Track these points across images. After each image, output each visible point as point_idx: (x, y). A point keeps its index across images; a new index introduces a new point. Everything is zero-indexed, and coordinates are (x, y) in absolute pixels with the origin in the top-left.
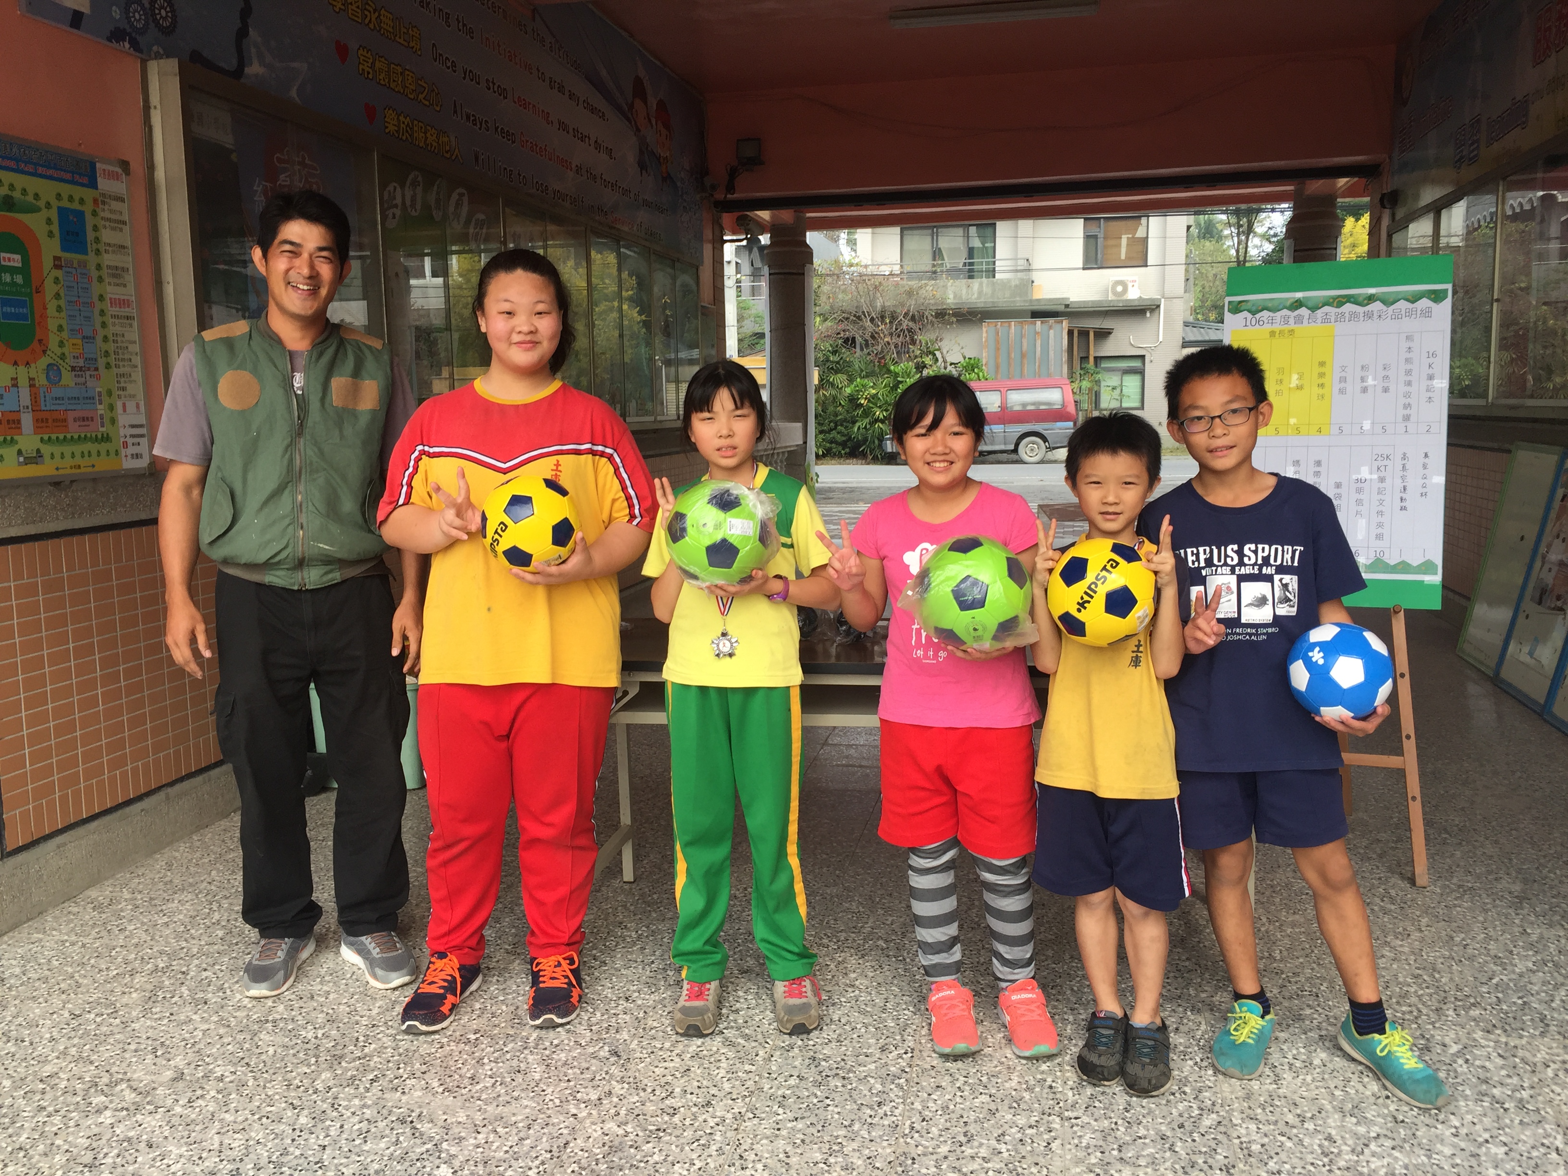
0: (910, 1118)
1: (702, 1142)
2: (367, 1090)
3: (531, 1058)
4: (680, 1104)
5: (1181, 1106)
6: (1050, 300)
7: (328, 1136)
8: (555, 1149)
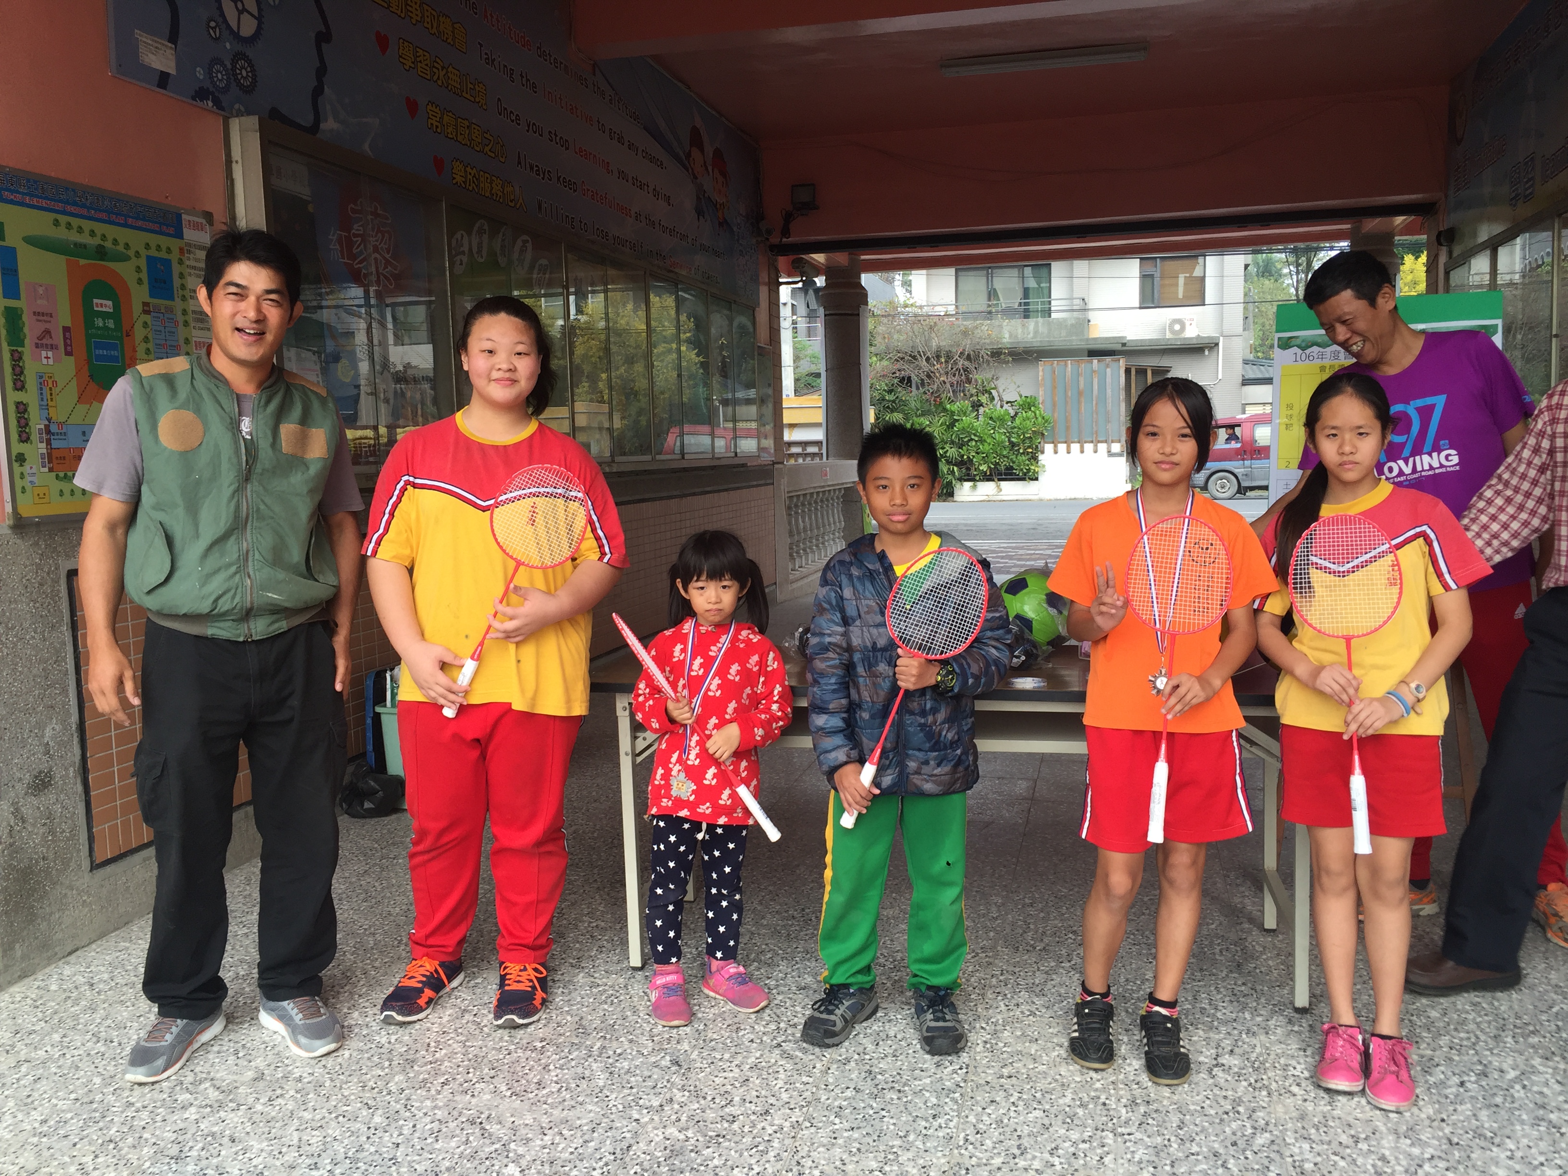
0: (964, 1130)
1: (760, 1148)
2: (439, 1092)
3: (595, 1066)
4: (739, 1112)
5: (1234, 1125)
6: (1107, 338)
7: (401, 1134)
8: (618, 1151)
